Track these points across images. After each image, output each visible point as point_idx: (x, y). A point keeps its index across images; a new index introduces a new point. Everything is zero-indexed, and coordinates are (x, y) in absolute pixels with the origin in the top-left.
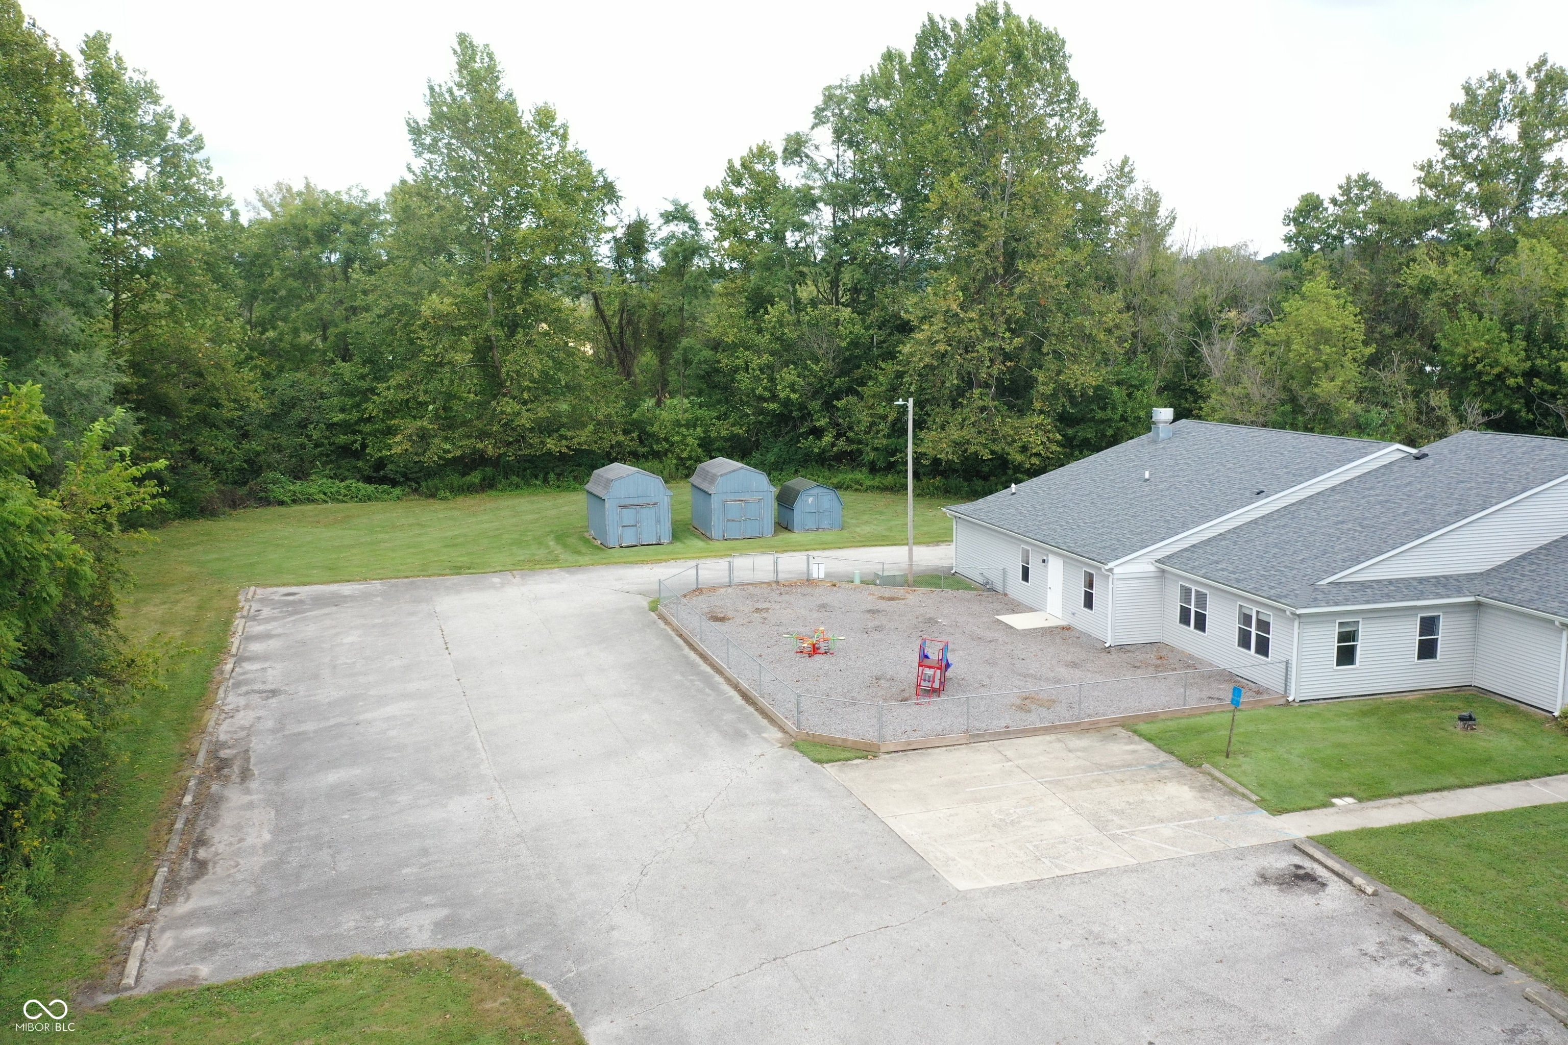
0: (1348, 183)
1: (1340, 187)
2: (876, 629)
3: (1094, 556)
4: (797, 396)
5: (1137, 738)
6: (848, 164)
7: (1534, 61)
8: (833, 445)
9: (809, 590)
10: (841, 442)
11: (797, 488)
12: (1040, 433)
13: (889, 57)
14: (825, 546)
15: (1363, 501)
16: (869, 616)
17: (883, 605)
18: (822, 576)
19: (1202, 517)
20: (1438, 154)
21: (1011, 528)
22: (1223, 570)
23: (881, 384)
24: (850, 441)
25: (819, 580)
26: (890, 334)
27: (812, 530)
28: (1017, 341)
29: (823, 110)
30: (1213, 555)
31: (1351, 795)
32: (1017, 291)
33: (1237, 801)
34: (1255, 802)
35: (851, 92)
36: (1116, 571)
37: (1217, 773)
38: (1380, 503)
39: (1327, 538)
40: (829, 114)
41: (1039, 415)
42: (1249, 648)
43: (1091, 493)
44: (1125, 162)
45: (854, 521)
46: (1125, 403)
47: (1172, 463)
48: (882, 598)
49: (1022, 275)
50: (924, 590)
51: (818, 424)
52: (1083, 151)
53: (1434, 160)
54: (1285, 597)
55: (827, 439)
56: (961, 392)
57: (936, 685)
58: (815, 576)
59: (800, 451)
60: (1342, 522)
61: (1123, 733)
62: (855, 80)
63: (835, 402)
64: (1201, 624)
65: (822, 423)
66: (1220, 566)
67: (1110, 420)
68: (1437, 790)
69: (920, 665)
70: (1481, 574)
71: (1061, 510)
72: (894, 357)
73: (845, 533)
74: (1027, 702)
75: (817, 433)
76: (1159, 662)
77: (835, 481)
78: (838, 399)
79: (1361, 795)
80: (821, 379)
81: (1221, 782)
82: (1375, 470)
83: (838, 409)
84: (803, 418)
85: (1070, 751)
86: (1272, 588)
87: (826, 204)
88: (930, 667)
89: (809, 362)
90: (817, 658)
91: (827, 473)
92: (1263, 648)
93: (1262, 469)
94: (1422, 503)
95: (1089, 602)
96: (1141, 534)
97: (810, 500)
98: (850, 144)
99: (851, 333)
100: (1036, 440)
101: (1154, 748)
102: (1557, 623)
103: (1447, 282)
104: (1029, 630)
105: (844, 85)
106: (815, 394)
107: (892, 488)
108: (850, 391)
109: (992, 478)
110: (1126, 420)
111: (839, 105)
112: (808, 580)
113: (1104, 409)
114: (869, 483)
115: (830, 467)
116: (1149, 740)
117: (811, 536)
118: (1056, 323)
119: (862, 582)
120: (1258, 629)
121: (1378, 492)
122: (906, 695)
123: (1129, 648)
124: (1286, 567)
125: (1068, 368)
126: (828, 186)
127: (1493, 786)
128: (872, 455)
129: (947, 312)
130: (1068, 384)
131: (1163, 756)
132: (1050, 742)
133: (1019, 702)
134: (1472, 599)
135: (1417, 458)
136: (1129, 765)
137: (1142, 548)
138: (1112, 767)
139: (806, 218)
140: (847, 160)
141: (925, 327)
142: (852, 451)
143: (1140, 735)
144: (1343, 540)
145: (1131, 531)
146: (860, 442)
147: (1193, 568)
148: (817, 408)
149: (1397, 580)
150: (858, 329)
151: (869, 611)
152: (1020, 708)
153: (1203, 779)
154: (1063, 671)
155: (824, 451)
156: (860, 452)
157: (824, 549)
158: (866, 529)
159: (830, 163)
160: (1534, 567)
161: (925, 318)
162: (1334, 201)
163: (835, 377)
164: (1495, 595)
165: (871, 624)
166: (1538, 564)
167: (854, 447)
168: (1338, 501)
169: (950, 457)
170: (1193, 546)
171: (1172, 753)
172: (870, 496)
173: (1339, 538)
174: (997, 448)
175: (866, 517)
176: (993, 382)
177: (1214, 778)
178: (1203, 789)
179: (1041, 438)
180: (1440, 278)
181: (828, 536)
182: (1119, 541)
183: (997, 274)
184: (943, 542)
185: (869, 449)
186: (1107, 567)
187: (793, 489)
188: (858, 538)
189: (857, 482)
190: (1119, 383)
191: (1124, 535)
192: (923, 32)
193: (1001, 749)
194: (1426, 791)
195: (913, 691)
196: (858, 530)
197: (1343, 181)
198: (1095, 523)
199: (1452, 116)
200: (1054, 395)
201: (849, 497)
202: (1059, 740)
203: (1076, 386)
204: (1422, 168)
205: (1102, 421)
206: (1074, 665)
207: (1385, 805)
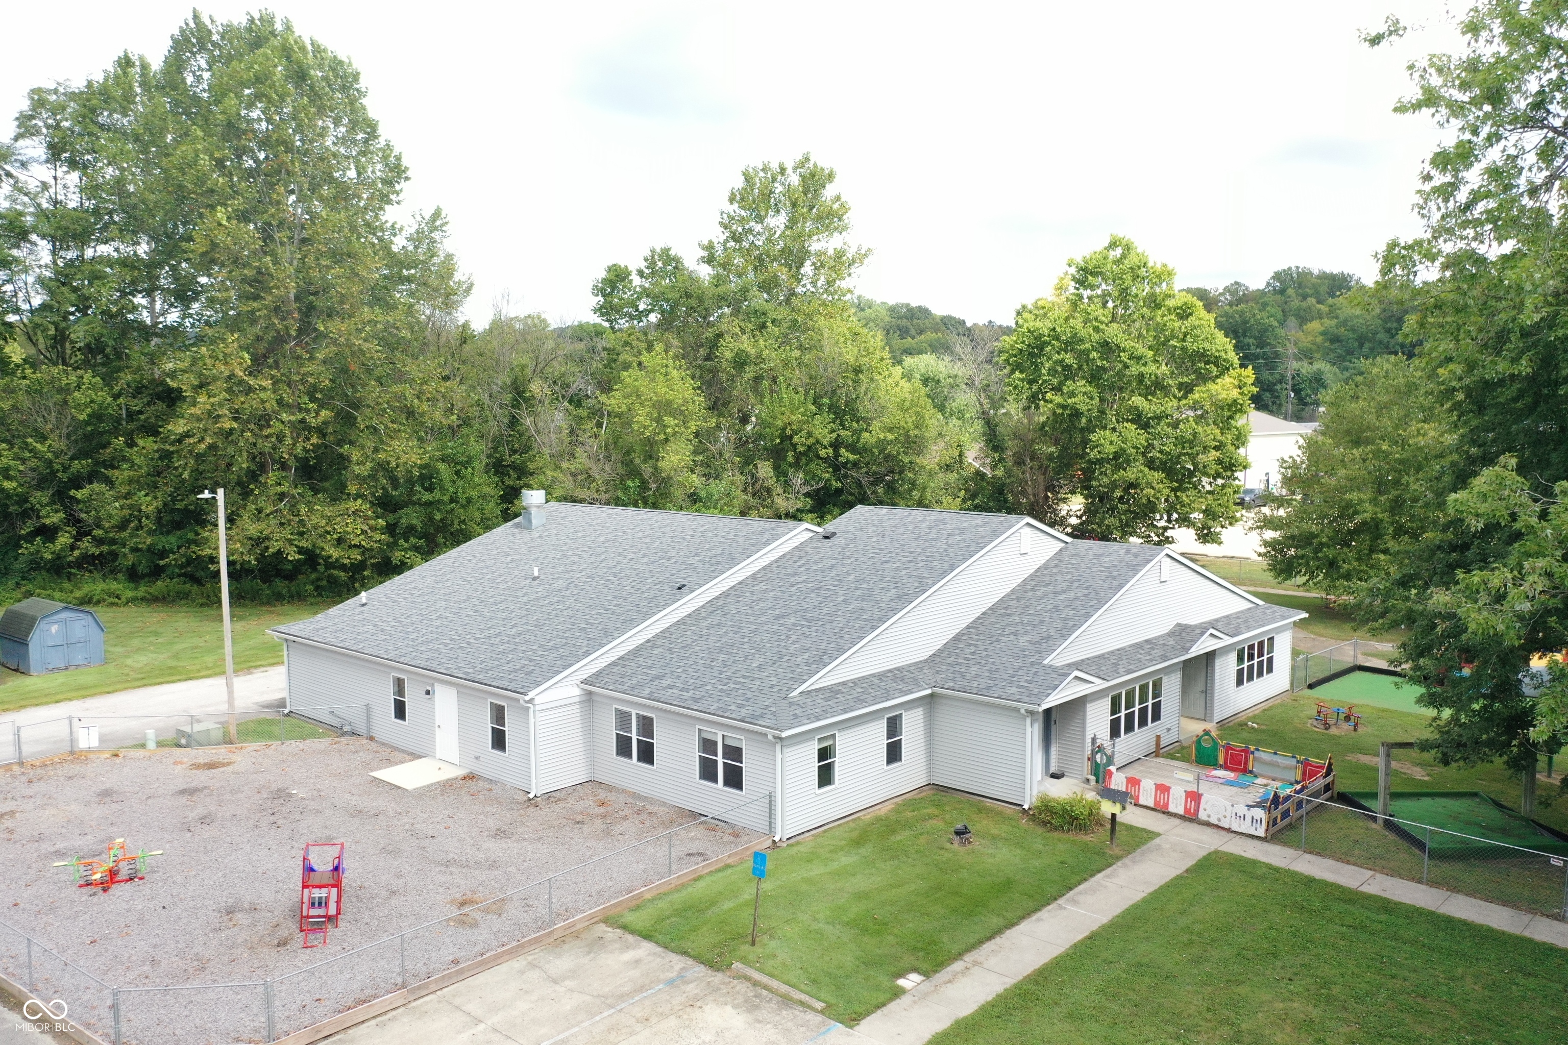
0: (653, 257)
1: (646, 260)
2: (205, 820)
3: (505, 684)
4: (14, 484)
5: (630, 938)
6: (72, 189)
7: (799, 157)
8: (73, 548)
9: (76, 769)
10: (86, 544)
11: (31, 612)
12: (359, 520)
13: (125, 63)
14: (84, 692)
15: (793, 589)
16: (183, 800)
17: (202, 778)
18: (95, 743)
19: (625, 621)
20: (718, 236)
21: (375, 653)
22: (670, 687)
23: (140, 467)
24: (99, 542)
25: (90, 750)
26: (148, 404)
27: (59, 669)
28: (325, 414)
29: (32, 117)
30: (650, 668)
31: (915, 970)
32: (320, 356)
33: (798, 1012)
34: (822, 1012)
35: (71, 100)
36: (537, 701)
37: (756, 976)
38: (813, 591)
39: (775, 637)
40: (41, 124)
41: (355, 499)
42: (715, 780)
43: (469, 598)
44: (437, 214)
45: (119, 649)
46: (454, 482)
47: (559, 555)
48: (197, 766)
49: (321, 336)
50: (255, 745)
51: (47, 521)
52: (385, 199)
53: (715, 241)
54: (762, 716)
55: (64, 539)
56: (253, 476)
57: (332, 911)
58: (83, 744)
59: (21, 558)
60: (783, 616)
61: (611, 933)
62: (78, 84)
63: (72, 492)
64: (647, 754)
65: (55, 518)
66: (665, 683)
67: (439, 501)
68: (990, 938)
69: (305, 886)
70: (926, 661)
71: (438, 623)
72: (156, 433)
73: (111, 668)
74: (466, 909)
75: (48, 533)
76: (602, 810)
77: (78, 594)
78: (78, 487)
79: (925, 966)
80: (51, 462)
81: (765, 987)
82: (789, 553)
83: (78, 501)
84: (25, 515)
85: (555, 981)
86: (740, 706)
87: (43, 237)
88: (320, 887)
89: (30, 440)
90: (117, 890)
91: (66, 585)
92: (734, 779)
93: (669, 558)
94: (857, 588)
95: (499, 740)
96: (555, 648)
97: (54, 628)
98: (73, 164)
99: (92, 401)
100: (354, 529)
101: (659, 950)
102: (1023, 711)
103: (759, 356)
104: (423, 788)
105: (61, 90)
106: (42, 483)
107: (164, 598)
108: (92, 477)
109: (300, 577)
110: (457, 502)
111: (55, 114)
112: (72, 753)
113: (430, 489)
114: (130, 594)
115: (70, 577)
116: (647, 937)
117: (60, 678)
118: (372, 392)
119: (160, 744)
120: (725, 756)
121: (804, 578)
122: (283, 933)
123: (557, 794)
124: (744, 677)
125: (386, 444)
126: (41, 213)
127: (1034, 917)
128: (131, 559)
129: (230, 377)
130: (388, 463)
131: (677, 962)
132: (522, 972)
133: (455, 912)
134: (929, 691)
135: (826, 537)
136: (642, 989)
137: (565, 667)
138: (622, 997)
139: (15, 252)
140: (70, 184)
141: (202, 399)
142: (101, 554)
143: (632, 932)
144: (794, 637)
145: (541, 646)
146: (113, 542)
147: (633, 688)
148: (45, 500)
149: (860, 679)
150: (103, 396)
151: (183, 792)
152: (462, 922)
153: (742, 987)
154: (494, 848)
155: (58, 557)
156: (114, 555)
157: (84, 697)
158: (141, 660)
159: (45, 186)
160: (973, 649)
161: (201, 386)
162: (641, 273)
163: (72, 458)
164: (951, 684)
165: (192, 815)
166: (976, 646)
167: (105, 548)
168: (766, 591)
169: (246, 558)
170: (621, 658)
171: (685, 953)
172: (132, 610)
173: (788, 637)
174: (303, 544)
175: (136, 642)
176: (292, 463)
177: (756, 984)
178: (751, 1007)
179: (361, 526)
180: (752, 351)
181: (86, 677)
182: (531, 661)
183: (289, 335)
184: (256, 667)
185: (126, 550)
186: (527, 698)
187: (24, 616)
188: (133, 675)
189: (111, 594)
190: (443, 460)
191: (535, 652)
192: (182, 31)
193: (457, 1001)
194: (981, 942)
195: (294, 926)
196: (129, 662)
197: (648, 253)
198: (489, 638)
199: (732, 200)
200: (373, 476)
201: (103, 613)
202: (533, 966)
203: (398, 466)
204: (704, 248)
205: (429, 504)
206: (500, 833)
207: (955, 975)
